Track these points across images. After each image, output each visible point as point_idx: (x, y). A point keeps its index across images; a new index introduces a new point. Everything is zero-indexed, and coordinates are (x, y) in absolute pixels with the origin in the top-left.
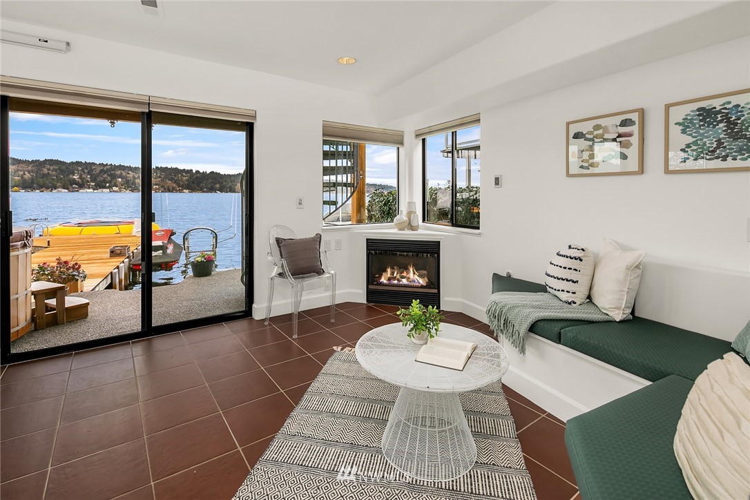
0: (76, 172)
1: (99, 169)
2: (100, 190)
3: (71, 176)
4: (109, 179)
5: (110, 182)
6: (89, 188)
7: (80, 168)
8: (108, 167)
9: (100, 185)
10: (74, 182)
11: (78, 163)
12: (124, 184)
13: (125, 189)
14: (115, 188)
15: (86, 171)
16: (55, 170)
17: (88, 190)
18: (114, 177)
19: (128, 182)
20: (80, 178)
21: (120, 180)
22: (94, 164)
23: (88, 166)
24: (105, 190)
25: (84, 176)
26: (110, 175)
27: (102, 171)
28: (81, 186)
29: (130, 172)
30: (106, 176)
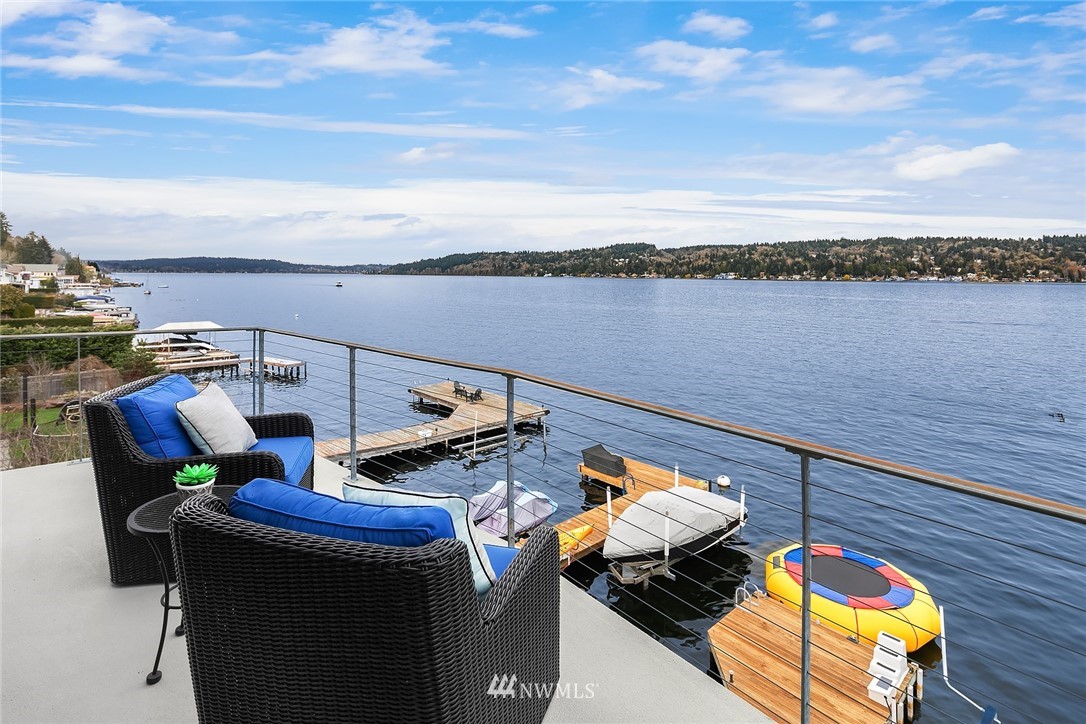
0: (915, 252)
1: (946, 247)
2: (948, 278)
3: (909, 259)
4: (962, 260)
5: (963, 266)
6: (932, 275)
7: (921, 247)
8: (960, 243)
9: (948, 271)
10: (912, 267)
11: (918, 240)
12: (986, 268)
13: (987, 275)
14: (971, 275)
15: (929, 250)
16: (889, 251)
17: (931, 279)
18: (969, 257)
19: (991, 265)
20: (921, 260)
21: (979, 261)
22: (940, 239)
23: (932, 243)
24: (955, 278)
25: (925, 258)
26: (963, 255)
27: (950, 249)
28: (922, 272)
29: (996, 249)
30: (956, 256)
